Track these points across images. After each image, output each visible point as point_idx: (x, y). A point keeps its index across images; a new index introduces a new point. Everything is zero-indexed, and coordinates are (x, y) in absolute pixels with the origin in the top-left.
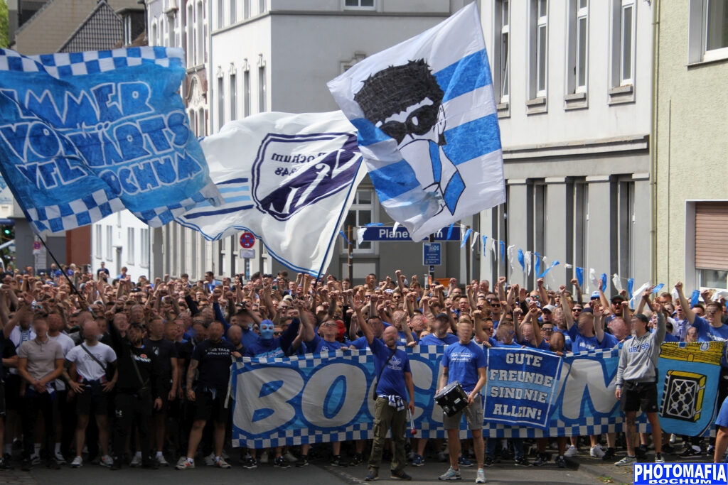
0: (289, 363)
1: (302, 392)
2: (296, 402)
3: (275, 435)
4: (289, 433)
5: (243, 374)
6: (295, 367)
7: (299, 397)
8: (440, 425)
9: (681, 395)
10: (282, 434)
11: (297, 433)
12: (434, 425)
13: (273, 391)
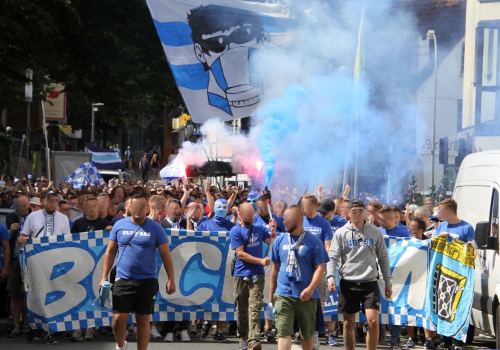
0: (78, 242)
1: (92, 272)
2: (87, 282)
3: (68, 318)
4: (82, 315)
5: (33, 257)
6: (84, 245)
7: (89, 278)
8: (230, 306)
9: (442, 293)
10: (75, 317)
11: (90, 315)
12: (223, 306)
13: (64, 272)
